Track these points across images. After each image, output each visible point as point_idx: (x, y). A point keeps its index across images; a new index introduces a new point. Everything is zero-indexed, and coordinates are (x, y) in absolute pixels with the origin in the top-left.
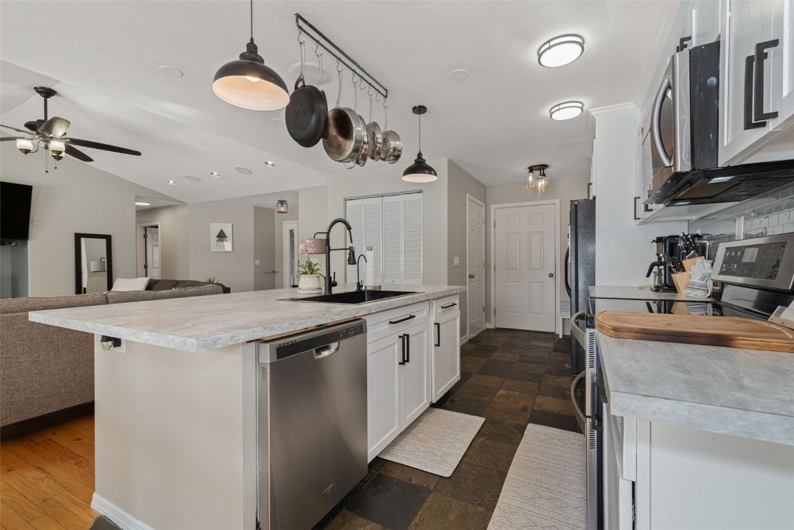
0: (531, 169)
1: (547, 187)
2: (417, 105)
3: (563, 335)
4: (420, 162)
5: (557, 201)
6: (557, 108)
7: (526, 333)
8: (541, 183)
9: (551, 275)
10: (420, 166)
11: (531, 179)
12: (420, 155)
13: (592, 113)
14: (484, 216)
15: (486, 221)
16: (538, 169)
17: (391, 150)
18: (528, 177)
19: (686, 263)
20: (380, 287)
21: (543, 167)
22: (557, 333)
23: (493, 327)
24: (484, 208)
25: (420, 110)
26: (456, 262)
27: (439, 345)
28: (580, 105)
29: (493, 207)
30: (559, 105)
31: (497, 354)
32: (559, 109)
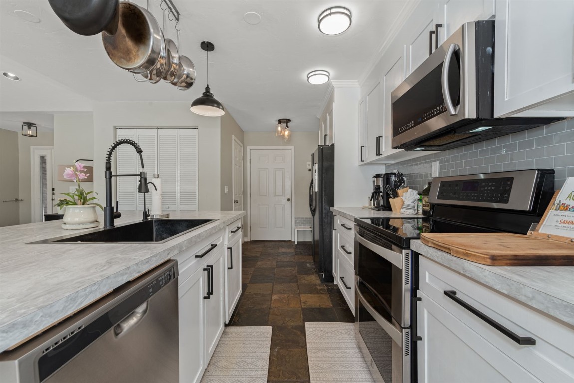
0: (280, 121)
1: (290, 136)
2: (206, 41)
3: (298, 242)
4: (208, 96)
5: (293, 147)
6: (314, 73)
7: (273, 243)
8: (287, 133)
9: (289, 200)
10: (207, 99)
11: (279, 128)
12: (207, 89)
13: (333, 83)
14: (242, 154)
15: (244, 158)
16: (284, 122)
17: (185, 76)
18: (278, 127)
19: (400, 191)
20: (168, 215)
21: (287, 121)
22: (293, 241)
23: (249, 241)
24: (242, 148)
25: (208, 47)
26: (226, 190)
27: (231, 268)
28: (328, 74)
29: (248, 148)
30: (315, 71)
31: (259, 263)
32: (315, 75)
